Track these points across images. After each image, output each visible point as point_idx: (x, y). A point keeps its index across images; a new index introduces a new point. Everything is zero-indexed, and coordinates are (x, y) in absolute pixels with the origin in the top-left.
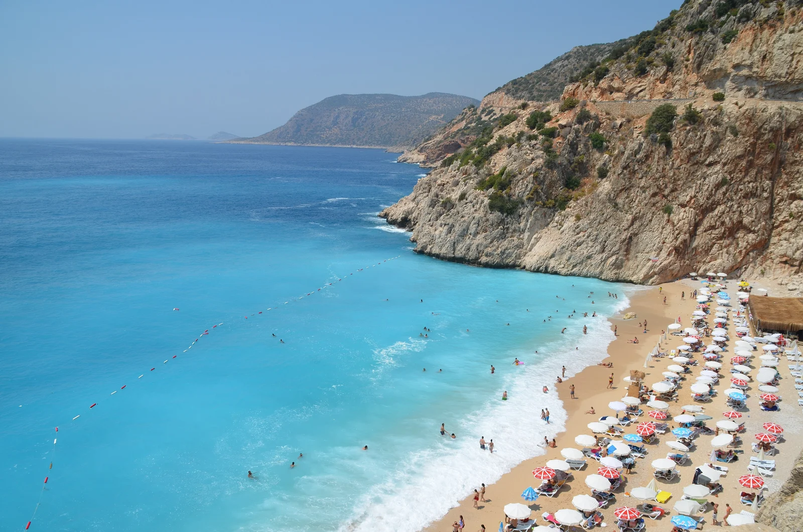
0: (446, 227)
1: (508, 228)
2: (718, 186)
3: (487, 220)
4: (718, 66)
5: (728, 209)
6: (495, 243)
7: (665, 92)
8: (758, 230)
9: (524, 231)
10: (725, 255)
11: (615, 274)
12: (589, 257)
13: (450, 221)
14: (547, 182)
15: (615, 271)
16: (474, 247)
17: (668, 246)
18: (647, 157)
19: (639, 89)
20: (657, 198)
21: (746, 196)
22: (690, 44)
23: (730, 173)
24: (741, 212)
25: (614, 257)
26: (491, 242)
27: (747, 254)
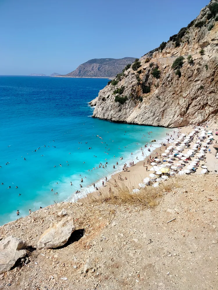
0: (102, 108)
1: (122, 108)
2: (198, 89)
3: (115, 105)
4: (205, 41)
5: (202, 98)
6: (117, 113)
7: (186, 53)
8: (214, 106)
9: (127, 109)
10: (200, 116)
11: (158, 124)
12: (148, 118)
13: (103, 106)
14: (136, 91)
15: (158, 123)
16: (110, 115)
17: (178, 113)
18: (172, 80)
19: (176, 52)
20: (175, 95)
21: (210, 93)
22: (196, 32)
23: (204, 84)
24: (207, 99)
25: (157, 118)
26: (116, 113)
27: (209, 115)
